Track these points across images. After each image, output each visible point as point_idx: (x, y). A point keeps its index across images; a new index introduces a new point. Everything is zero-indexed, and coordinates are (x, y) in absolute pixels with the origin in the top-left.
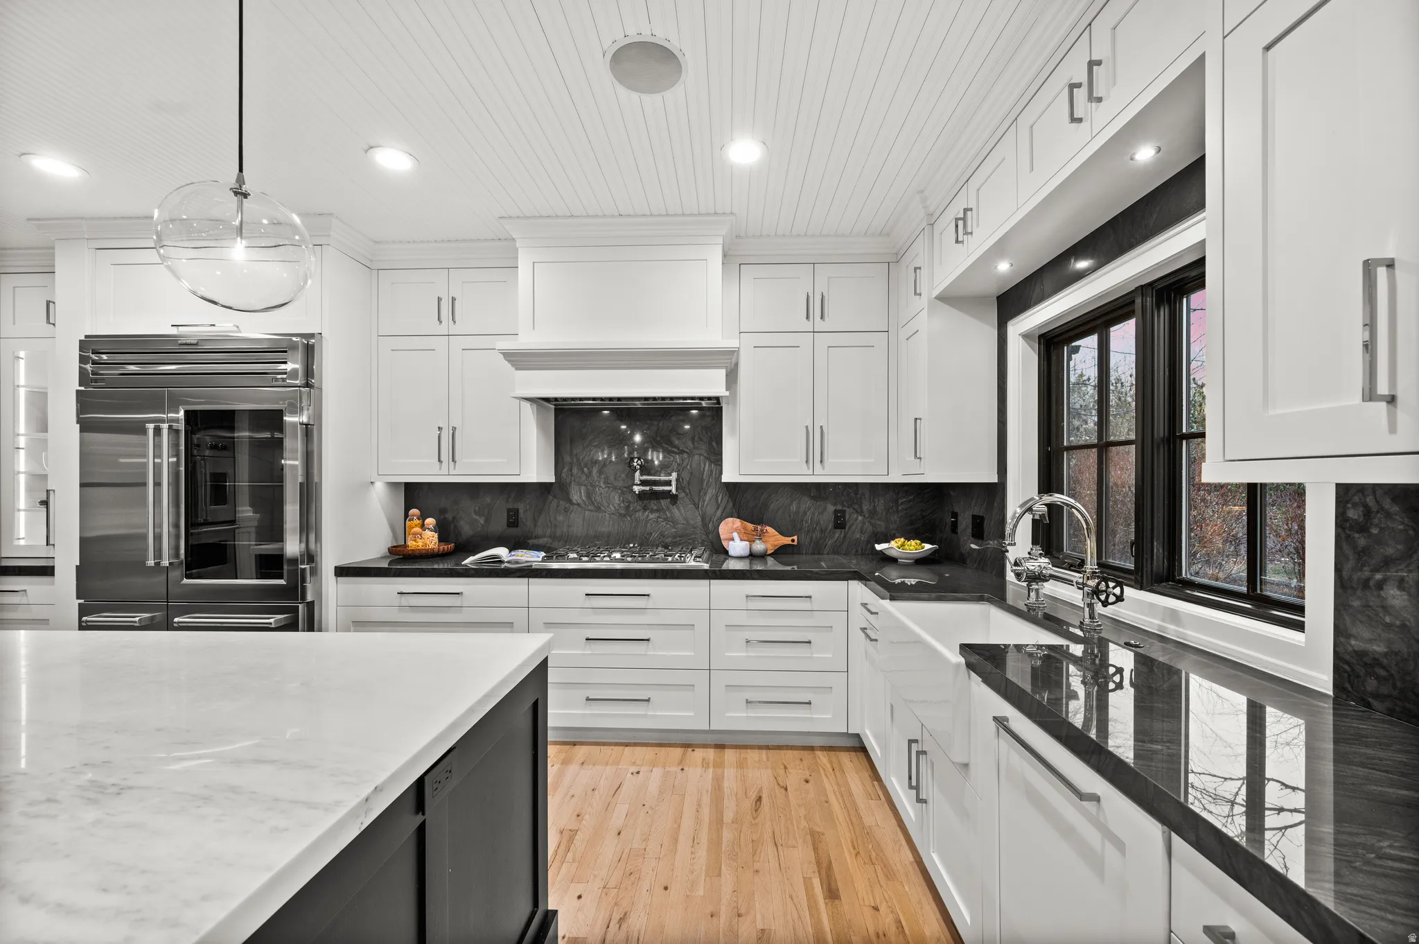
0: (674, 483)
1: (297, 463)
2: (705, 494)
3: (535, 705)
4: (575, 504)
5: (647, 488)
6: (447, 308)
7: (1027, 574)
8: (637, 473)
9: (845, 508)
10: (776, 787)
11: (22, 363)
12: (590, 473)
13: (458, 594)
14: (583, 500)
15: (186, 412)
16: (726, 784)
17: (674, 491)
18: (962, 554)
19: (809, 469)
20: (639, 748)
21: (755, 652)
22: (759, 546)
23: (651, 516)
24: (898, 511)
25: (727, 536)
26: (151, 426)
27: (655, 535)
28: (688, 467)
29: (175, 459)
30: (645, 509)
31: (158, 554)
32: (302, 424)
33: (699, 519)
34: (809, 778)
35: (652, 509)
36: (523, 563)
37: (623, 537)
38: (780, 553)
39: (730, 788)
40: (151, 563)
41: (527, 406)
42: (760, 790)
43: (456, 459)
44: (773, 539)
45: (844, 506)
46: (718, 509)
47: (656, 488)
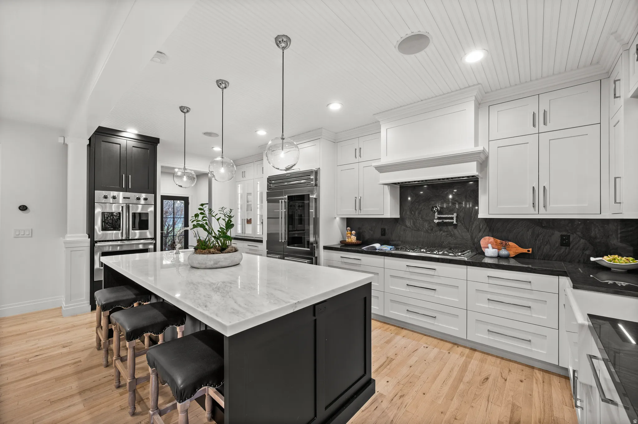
0: (455, 219)
1: (313, 211)
2: (473, 224)
3: (365, 298)
4: (408, 227)
5: (441, 221)
6: (358, 152)
8: (436, 213)
9: (569, 234)
10: (500, 377)
11: (259, 185)
12: (415, 214)
13: (359, 259)
14: (412, 226)
15: (288, 196)
16: (470, 366)
17: (455, 222)
19: (535, 210)
20: (431, 338)
21: (492, 306)
22: (504, 252)
23: (444, 234)
25: (486, 246)
26: (280, 201)
27: (445, 243)
28: (463, 210)
29: (285, 210)
30: (440, 230)
31: (282, 239)
32: (314, 198)
33: (469, 236)
34: (523, 380)
35: (444, 231)
36: (384, 250)
37: (430, 243)
38: (518, 257)
39: (472, 368)
40: (280, 241)
41: (386, 187)
42: (490, 375)
43: (361, 209)
44: (514, 249)
46: (480, 232)
47: (445, 221)
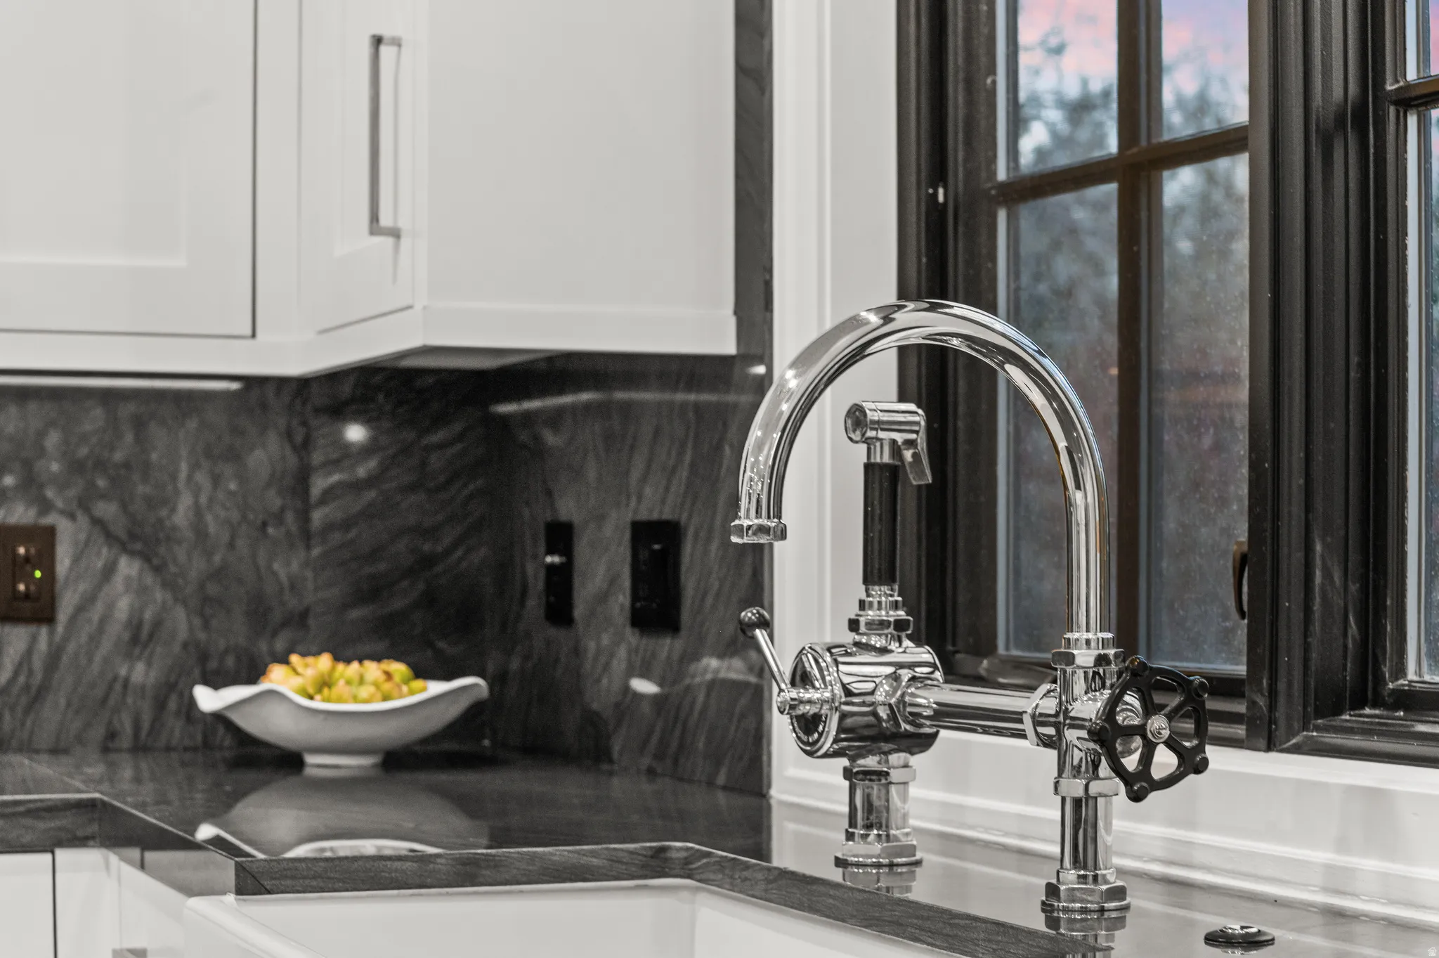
7: (844, 716)
9: (48, 520)
18: (592, 720)
24: (307, 536)
45: (45, 506)
